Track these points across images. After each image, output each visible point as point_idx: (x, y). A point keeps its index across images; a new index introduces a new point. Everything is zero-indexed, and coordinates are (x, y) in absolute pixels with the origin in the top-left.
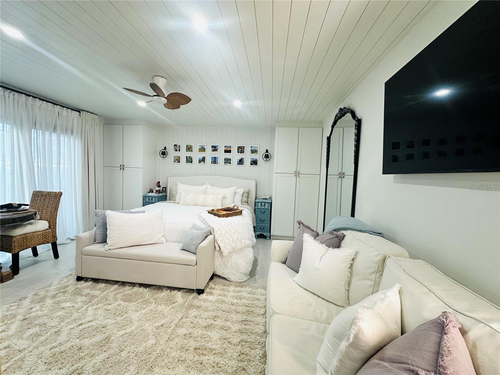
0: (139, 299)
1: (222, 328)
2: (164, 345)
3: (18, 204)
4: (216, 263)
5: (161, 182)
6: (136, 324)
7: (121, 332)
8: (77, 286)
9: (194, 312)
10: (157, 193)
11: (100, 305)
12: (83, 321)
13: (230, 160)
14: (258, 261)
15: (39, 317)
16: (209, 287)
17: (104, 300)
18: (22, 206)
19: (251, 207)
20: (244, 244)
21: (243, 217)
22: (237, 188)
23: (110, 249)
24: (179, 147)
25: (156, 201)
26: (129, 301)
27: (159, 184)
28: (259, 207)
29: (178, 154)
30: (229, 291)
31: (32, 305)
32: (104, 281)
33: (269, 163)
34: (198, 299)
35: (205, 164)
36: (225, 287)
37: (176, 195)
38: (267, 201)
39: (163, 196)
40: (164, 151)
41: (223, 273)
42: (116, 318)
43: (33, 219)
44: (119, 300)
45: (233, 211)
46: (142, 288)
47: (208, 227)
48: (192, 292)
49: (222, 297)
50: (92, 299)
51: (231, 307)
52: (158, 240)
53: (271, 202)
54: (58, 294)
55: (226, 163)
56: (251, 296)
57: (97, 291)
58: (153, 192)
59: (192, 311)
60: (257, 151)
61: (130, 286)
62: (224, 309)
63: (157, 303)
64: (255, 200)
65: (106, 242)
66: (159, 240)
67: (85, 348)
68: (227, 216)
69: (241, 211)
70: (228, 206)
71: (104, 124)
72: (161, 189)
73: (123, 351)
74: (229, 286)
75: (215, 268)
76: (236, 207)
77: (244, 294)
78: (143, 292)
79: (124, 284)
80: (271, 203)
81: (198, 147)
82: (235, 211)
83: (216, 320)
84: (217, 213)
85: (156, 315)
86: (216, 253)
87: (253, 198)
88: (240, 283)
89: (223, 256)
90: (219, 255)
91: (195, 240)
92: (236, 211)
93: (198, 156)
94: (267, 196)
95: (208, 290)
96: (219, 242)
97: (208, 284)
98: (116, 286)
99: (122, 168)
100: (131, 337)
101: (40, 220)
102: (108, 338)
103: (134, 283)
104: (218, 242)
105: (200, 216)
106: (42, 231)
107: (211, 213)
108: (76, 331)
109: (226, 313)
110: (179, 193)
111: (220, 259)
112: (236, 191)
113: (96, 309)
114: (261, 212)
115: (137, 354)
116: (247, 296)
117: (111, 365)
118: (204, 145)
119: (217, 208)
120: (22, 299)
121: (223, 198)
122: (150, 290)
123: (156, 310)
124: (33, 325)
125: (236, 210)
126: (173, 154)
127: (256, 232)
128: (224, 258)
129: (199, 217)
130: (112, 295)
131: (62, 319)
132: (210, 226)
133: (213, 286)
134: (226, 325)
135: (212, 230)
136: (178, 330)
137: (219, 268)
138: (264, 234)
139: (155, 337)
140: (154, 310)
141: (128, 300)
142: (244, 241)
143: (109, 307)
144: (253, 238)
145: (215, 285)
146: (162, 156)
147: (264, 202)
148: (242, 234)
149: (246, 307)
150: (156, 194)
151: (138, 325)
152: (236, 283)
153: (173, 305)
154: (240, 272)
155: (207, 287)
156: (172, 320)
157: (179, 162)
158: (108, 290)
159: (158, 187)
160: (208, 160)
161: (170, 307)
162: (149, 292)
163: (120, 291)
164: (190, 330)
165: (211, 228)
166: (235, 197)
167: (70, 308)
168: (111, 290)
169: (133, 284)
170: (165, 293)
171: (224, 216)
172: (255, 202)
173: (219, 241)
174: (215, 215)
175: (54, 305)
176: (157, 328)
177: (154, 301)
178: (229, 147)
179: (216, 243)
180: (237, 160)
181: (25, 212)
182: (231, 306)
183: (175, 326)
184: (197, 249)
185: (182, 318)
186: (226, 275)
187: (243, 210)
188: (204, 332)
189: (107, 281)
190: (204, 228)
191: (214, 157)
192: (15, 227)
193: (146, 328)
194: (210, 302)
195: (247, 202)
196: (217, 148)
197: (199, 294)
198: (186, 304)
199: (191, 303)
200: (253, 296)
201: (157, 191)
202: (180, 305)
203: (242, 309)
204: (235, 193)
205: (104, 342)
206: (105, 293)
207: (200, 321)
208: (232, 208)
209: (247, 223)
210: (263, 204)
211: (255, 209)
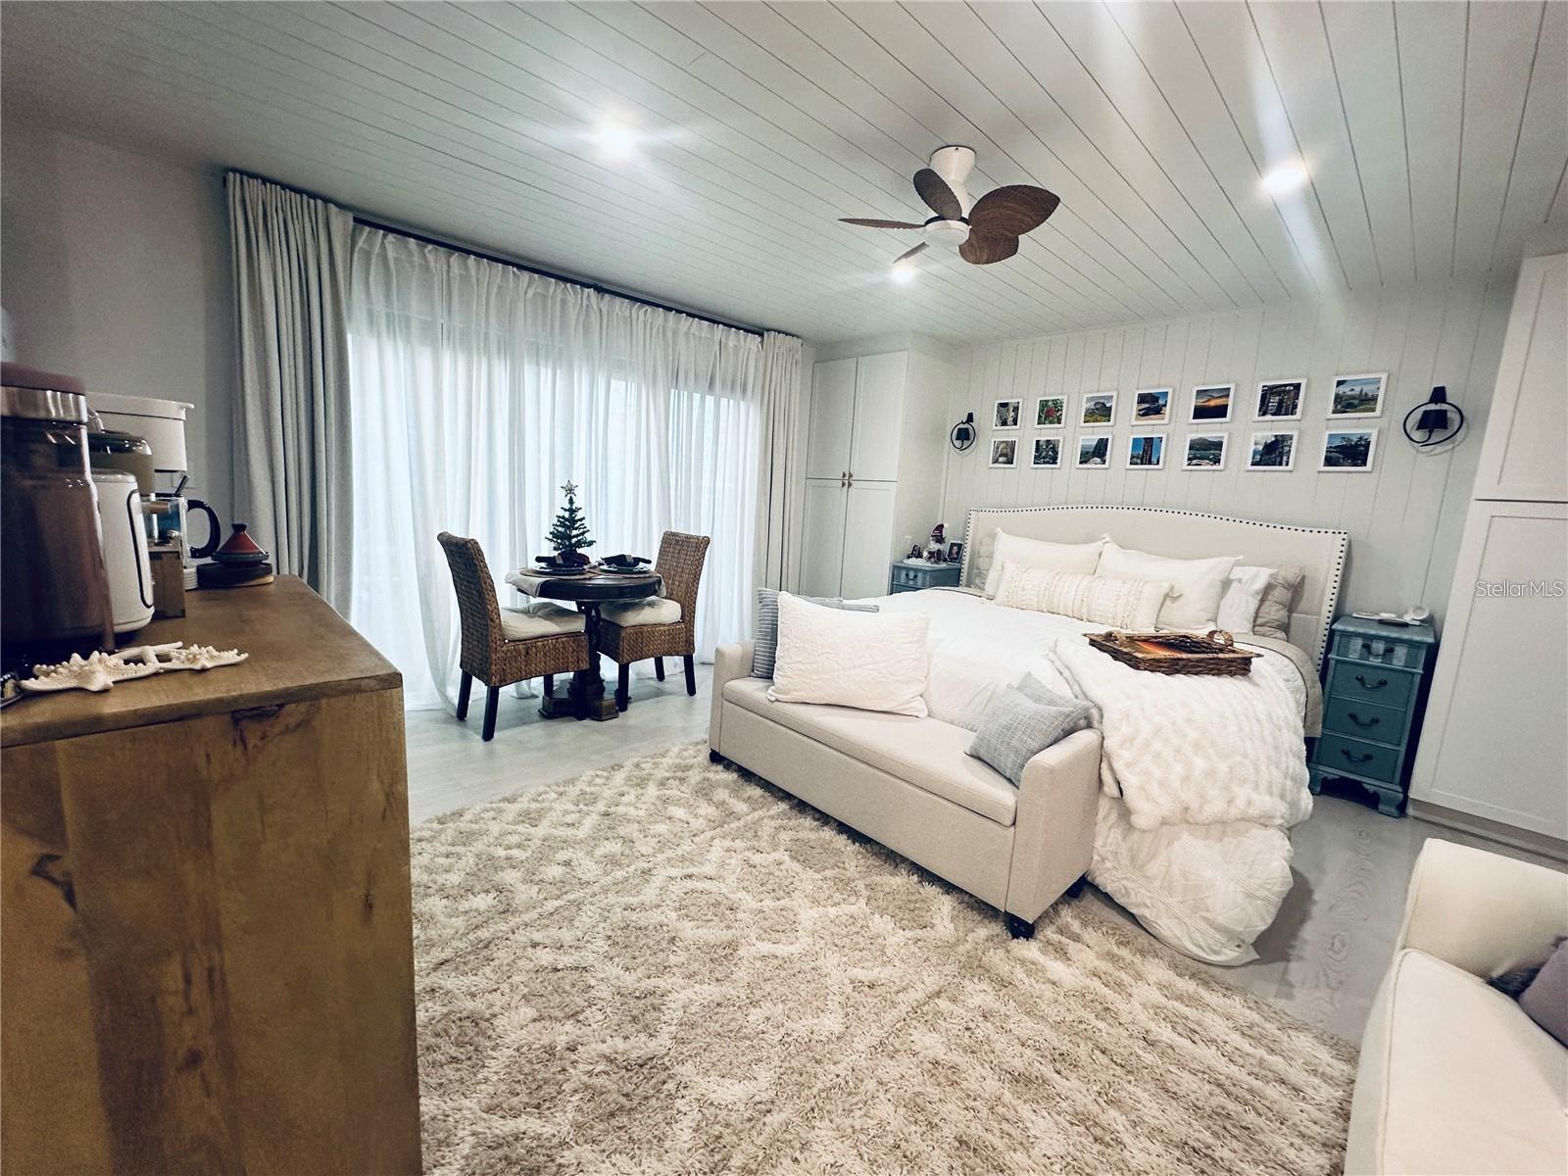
0: (829, 866)
1: (1082, 1119)
2: (863, 1056)
3: (634, 558)
4: (1098, 844)
5: (945, 525)
6: (804, 942)
7: (765, 943)
8: (707, 775)
9: (982, 994)
10: (932, 560)
11: (738, 844)
12: (695, 869)
13: (1218, 445)
14: (1317, 896)
15: (629, 821)
16: (1059, 922)
17: (749, 835)
18: (641, 563)
19: (1305, 650)
20: (1241, 802)
21: (1256, 685)
22: (1237, 564)
23: (777, 700)
24: (1016, 409)
25: (928, 583)
26: (804, 861)
27: (941, 532)
28: (1353, 657)
29: (1008, 434)
30: (1139, 976)
31: (626, 789)
32: (762, 782)
33: (1450, 453)
34: (1008, 951)
35: (1106, 465)
36: (1124, 952)
37: (988, 570)
38: (1406, 636)
39: (951, 569)
40: (966, 426)
41: (1124, 891)
42: (762, 897)
43: (655, 593)
44: (782, 848)
45: (1204, 652)
46: (844, 837)
47: (1081, 696)
48: (991, 916)
49: (1105, 990)
50: (727, 819)
51: (1140, 1052)
52: (903, 704)
53: (1430, 640)
54: (671, 781)
55: (1194, 462)
56: (1250, 1050)
57: (741, 803)
58: (921, 557)
59: (978, 988)
60: (1374, 399)
61: (815, 820)
62: (1104, 1039)
63: (872, 902)
64: (1334, 621)
65: (772, 678)
66: (906, 706)
67: (680, 944)
68: (1172, 668)
69: (1247, 661)
70: (1183, 632)
71: (816, 362)
72: (945, 548)
73: (754, 1006)
74: (1143, 956)
75: (1092, 858)
76: (1220, 640)
77: (1217, 1026)
78: (843, 849)
79: (802, 806)
80: (1433, 651)
81: (1085, 406)
82: (1211, 656)
83: (1064, 1073)
84: (1125, 650)
85: (861, 939)
86: (1104, 805)
87: (1319, 614)
88: (1202, 966)
89: (1130, 827)
90: (1114, 816)
91: (1019, 733)
92: (1221, 655)
93: (1081, 438)
94: (1406, 612)
95: (1049, 933)
96: (1118, 766)
97: (1055, 906)
98: (783, 806)
99: (846, 482)
100: (783, 974)
101: (666, 598)
102: (732, 946)
103: (828, 816)
104: (1116, 766)
105: (1055, 653)
106: (670, 625)
107: (1103, 645)
108: (678, 889)
109: (1113, 1066)
110: (997, 565)
111: (1116, 834)
112: (1232, 577)
113: (728, 850)
114: (1361, 680)
115: (786, 1039)
116: (1227, 1039)
117: (720, 1030)
118: (1110, 394)
119: (1130, 632)
120: (616, 768)
121: (1167, 596)
122: (864, 851)
123: (865, 923)
124: (616, 835)
125: (1221, 651)
126: (993, 436)
127: (1319, 763)
128: (1135, 836)
129: (1052, 656)
130: (768, 827)
131: (663, 844)
132: (1089, 694)
133: (1075, 926)
134: (1103, 1119)
135: (1094, 712)
136: (916, 1028)
137: (1108, 865)
138: (1366, 786)
139: (842, 1013)
140: (861, 922)
141: (801, 859)
142: (1242, 793)
143: (757, 858)
144: (1299, 792)
145: (1084, 924)
146: (958, 443)
147: (1386, 639)
148: (1238, 759)
149: (1218, 1091)
150: (929, 564)
151: (808, 948)
152: (1179, 958)
153: (920, 933)
154: (1206, 919)
155: (1047, 921)
156: (904, 984)
157: (1010, 462)
158: (764, 810)
159: (937, 542)
160: (1120, 451)
161: (909, 934)
162: (860, 857)
163: (792, 823)
164: (956, 1057)
165: (1092, 702)
166: (1222, 597)
167: (682, 824)
168: (772, 812)
169: (824, 818)
170: (900, 881)
171: (1154, 666)
172: (1332, 633)
173: (1121, 762)
174: (1116, 655)
175: (658, 802)
176: (857, 985)
177: (865, 893)
178: (1216, 395)
179: (1104, 765)
180: (1252, 448)
181: (642, 576)
182: (1138, 1047)
183: (910, 1009)
184: (1022, 767)
185: (938, 994)
186: (1138, 905)
187: (1259, 656)
188: (1008, 1096)
189: (768, 786)
190: (1061, 697)
191: (1145, 439)
192: (627, 607)
193: (827, 968)
194: (1049, 986)
195: (1285, 628)
196: (1161, 402)
197: (1015, 936)
198: (961, 949)
199: (979, 953)
200: (1261, 1052)
201: (931, 554)
202: (940, 944)
203: (1194, 1087)
204: (1226, 584)
205: (720, 951)
206: (756, 815)
207: (1000, 1042)
208: (1199, 640)
209: (1270, 717)
210: (1379, 647)
211: (1326, 661)
